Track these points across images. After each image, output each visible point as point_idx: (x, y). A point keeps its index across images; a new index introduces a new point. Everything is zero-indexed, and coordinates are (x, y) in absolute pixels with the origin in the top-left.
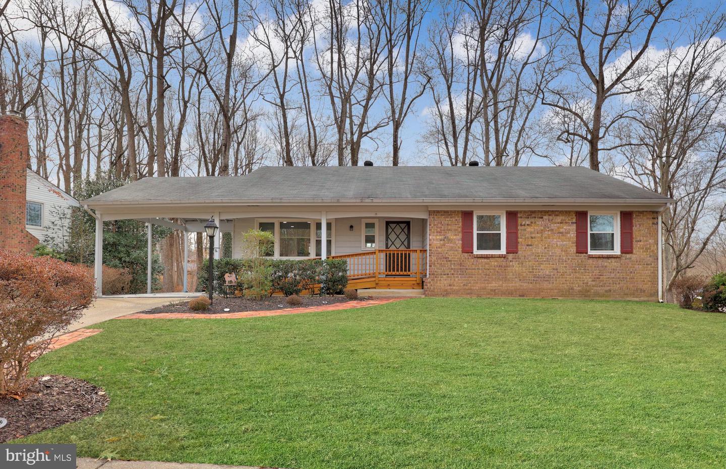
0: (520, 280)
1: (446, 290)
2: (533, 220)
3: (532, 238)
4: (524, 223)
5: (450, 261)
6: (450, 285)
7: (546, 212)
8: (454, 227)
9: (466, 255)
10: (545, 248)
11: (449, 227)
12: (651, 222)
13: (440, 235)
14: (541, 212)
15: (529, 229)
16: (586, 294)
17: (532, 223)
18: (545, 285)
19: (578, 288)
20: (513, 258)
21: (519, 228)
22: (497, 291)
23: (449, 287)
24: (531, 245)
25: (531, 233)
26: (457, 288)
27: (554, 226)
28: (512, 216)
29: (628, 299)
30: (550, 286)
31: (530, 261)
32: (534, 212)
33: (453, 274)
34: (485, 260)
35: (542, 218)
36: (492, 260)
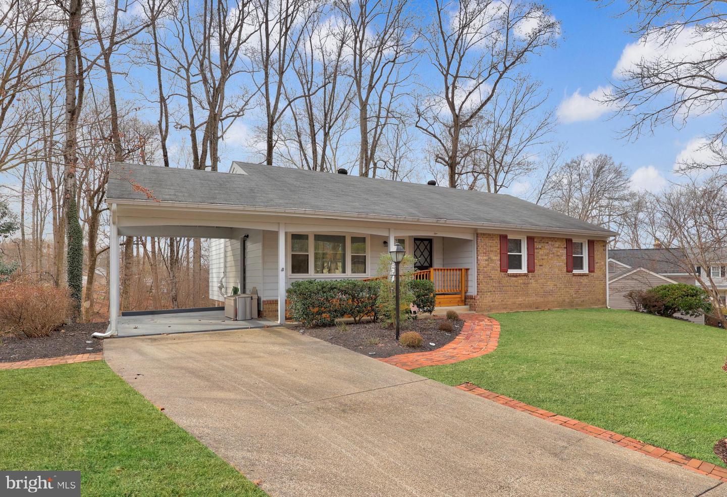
0: (536, 295)
1: (490, 306)
2: (542, 244)
3: (542, 259)
4: (538, 247)
5: (492, 279)
6: (493, 301)
7: (550, 238)
8: (495, 249)
9: (503, 273)
10: (550, 268)
11: (492, 249)
12: (602, 249)
13: (486, 256)
14: (547, 238)
15: (541, 252)
16: (572, 305)
17: (542, 247)
18: (550, 298)
19: (568, 300)
20: (532, 277)
21: (535, 250)
22: (522, 305)
23: (492, 303)
24: (542, 266)
25: (542, 255)
26: (497, 303)
27: (555, 250)
28: (531, 240)
29: (593, 307)
30: (553, 299)
31: (541, 279)
32: (543, 238)
33: (494, 291)
34: (515, 278)
35: (548, 243)
36: (519, 278)
